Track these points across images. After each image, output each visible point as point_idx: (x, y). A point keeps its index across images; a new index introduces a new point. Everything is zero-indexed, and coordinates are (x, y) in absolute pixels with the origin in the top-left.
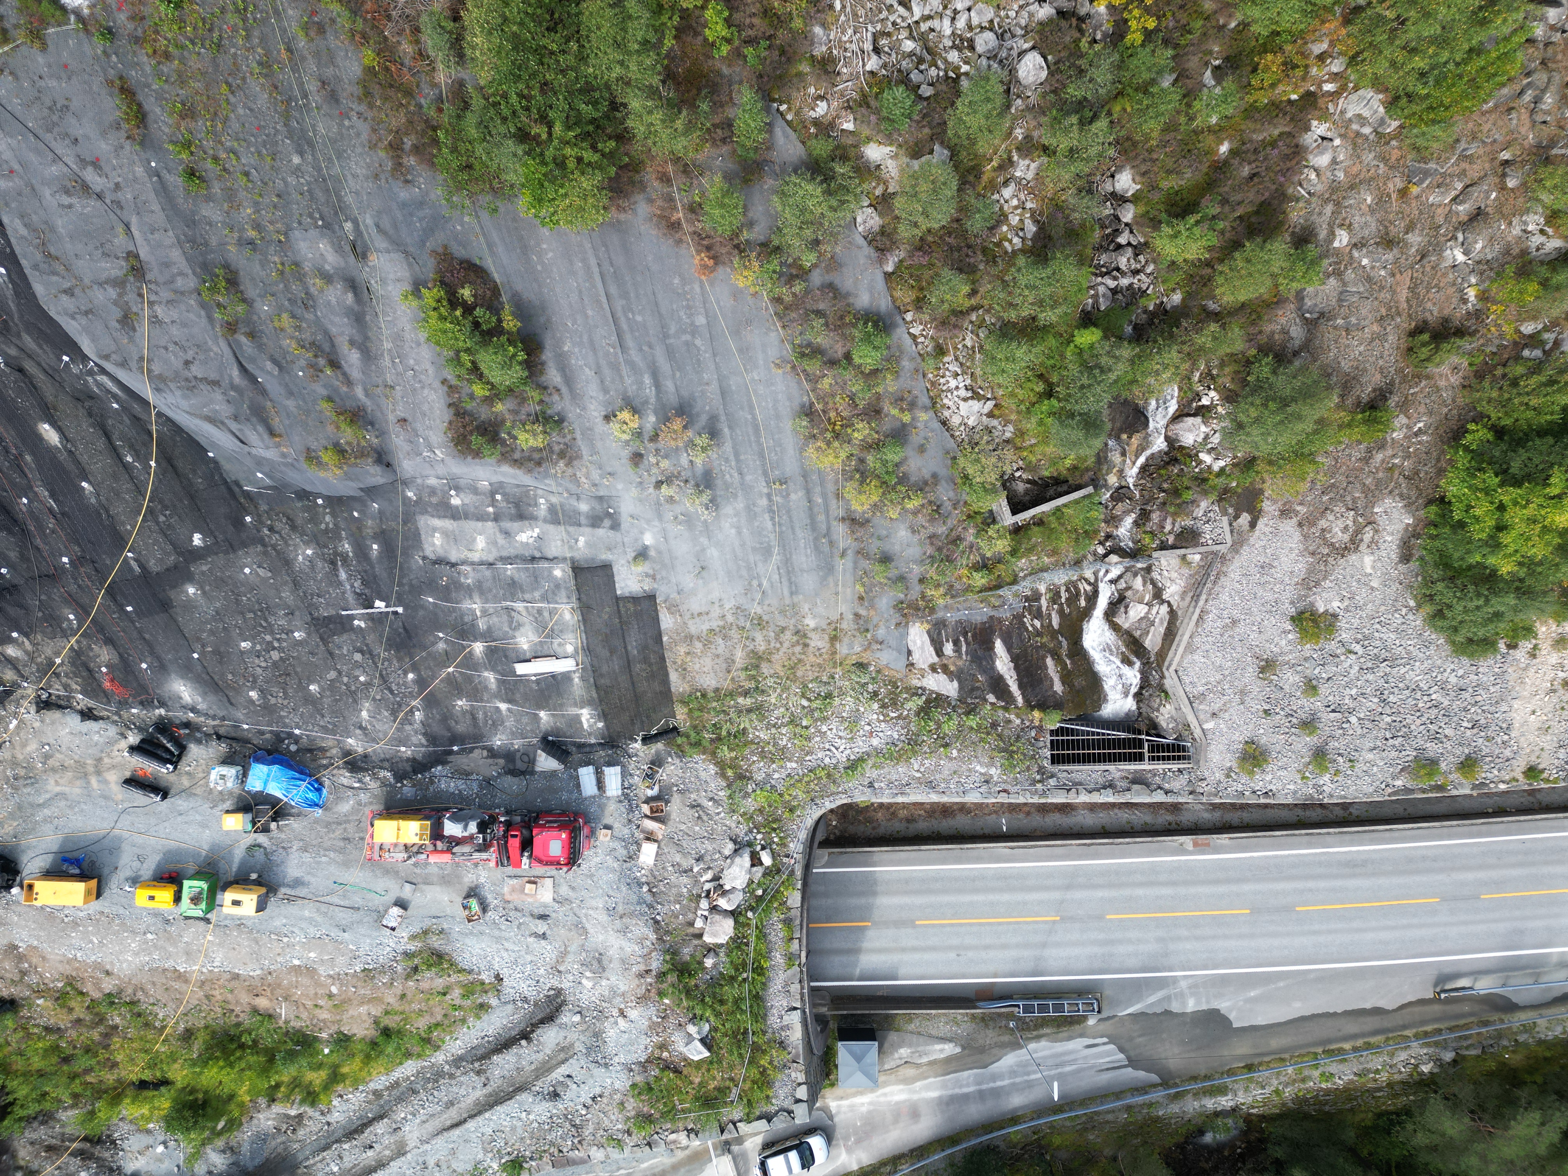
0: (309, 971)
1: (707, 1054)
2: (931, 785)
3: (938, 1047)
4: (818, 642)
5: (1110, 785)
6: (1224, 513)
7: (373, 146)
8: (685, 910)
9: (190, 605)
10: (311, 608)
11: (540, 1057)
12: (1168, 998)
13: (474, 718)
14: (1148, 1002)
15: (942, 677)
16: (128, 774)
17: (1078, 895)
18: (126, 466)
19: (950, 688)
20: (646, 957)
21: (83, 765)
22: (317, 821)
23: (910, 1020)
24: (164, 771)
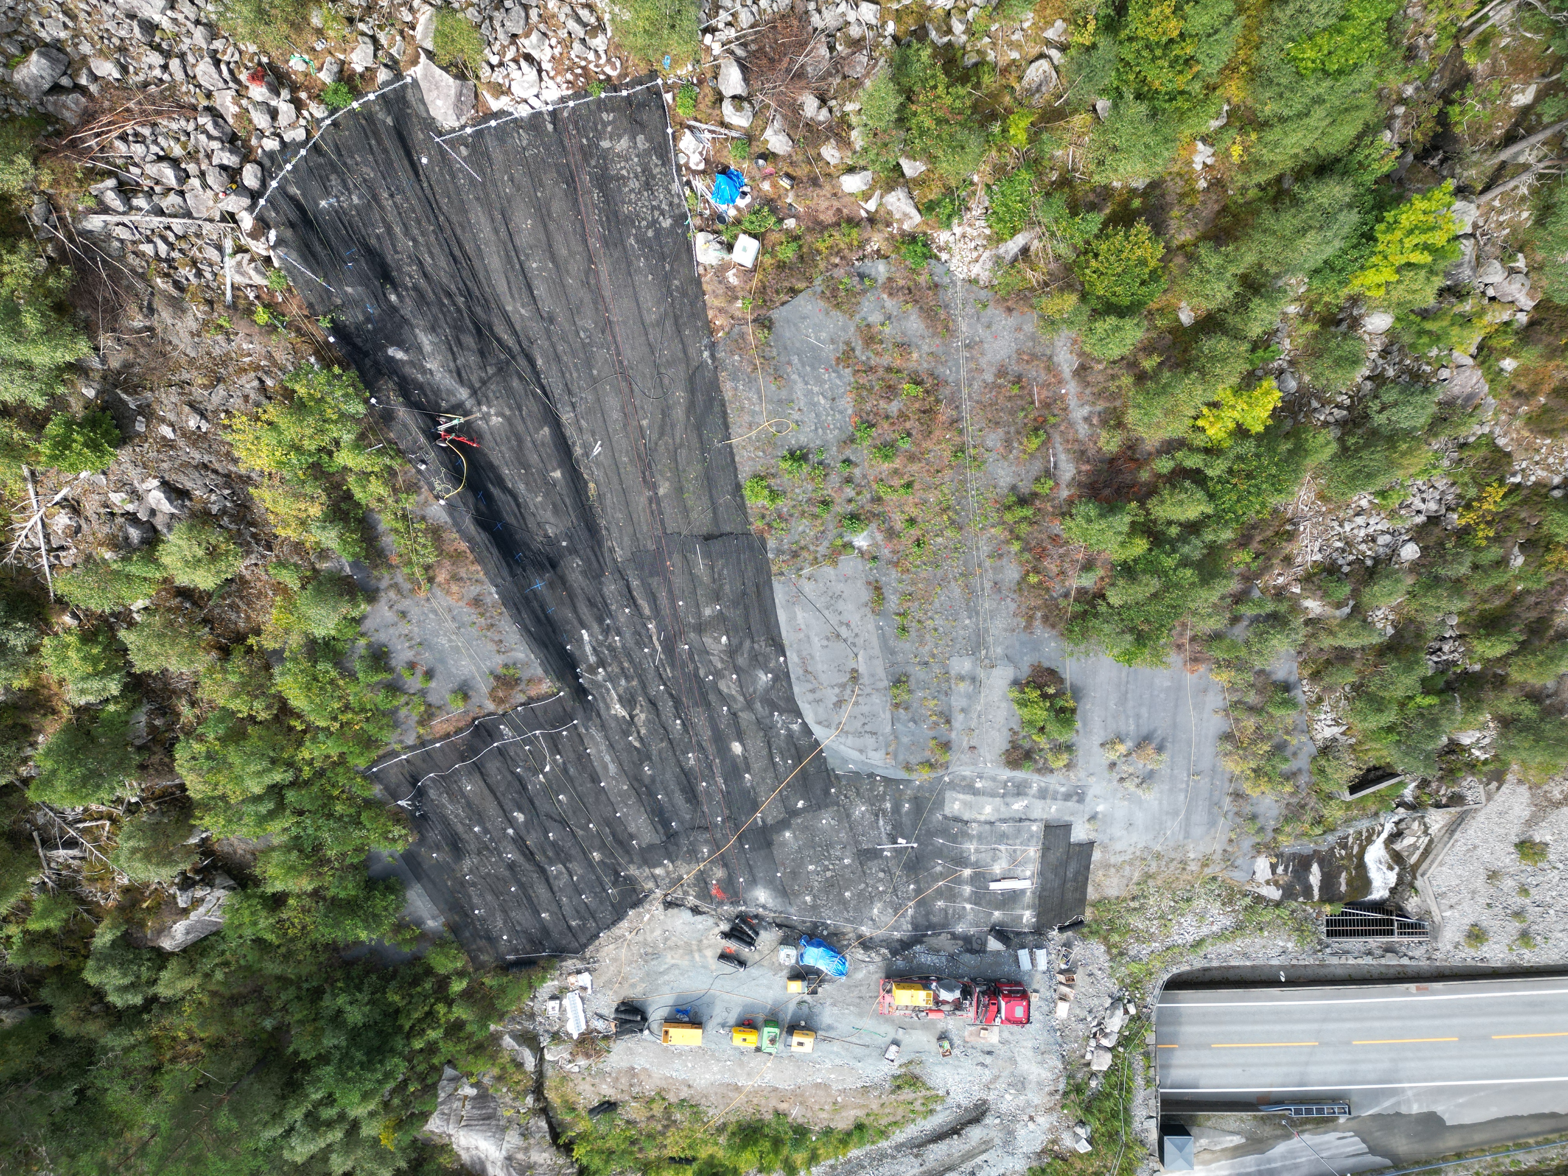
0: (825, 1086)
1: (1090, 1148)
2: (1245, 955)
3: (1229, 1138)
4: (1193, 867)
5: (1369, 953)
6: (1481, 782)
7: (1015, 615)
8: (1081, 1046)
9: (784, 844)
10: (857, 842)
11: (967, 1147)
12: (1398, 1103)
13: (946, 913)
14: (1385, 1106)
15: (1273, 888)
16: (719, 951)
17: (1332, 1026)
18: (774, 764)
19: (1274, 894)
20: (1056, 1080)
21: (690, 945)
22: (842, 985)
23: (1209, 1118)
24: (745, 951)
